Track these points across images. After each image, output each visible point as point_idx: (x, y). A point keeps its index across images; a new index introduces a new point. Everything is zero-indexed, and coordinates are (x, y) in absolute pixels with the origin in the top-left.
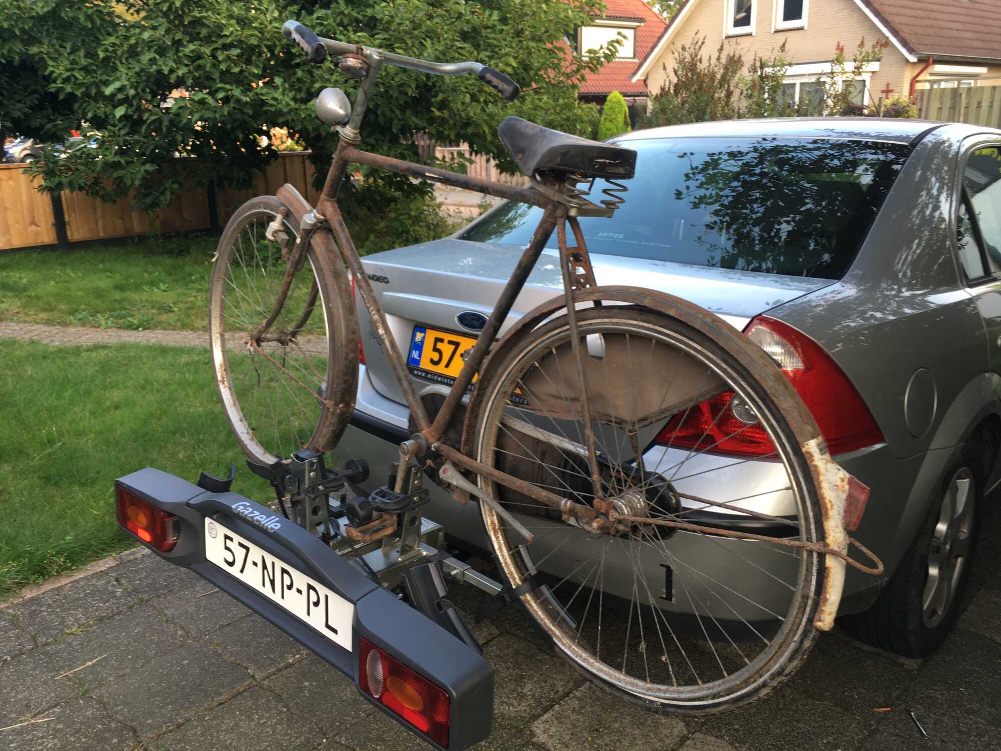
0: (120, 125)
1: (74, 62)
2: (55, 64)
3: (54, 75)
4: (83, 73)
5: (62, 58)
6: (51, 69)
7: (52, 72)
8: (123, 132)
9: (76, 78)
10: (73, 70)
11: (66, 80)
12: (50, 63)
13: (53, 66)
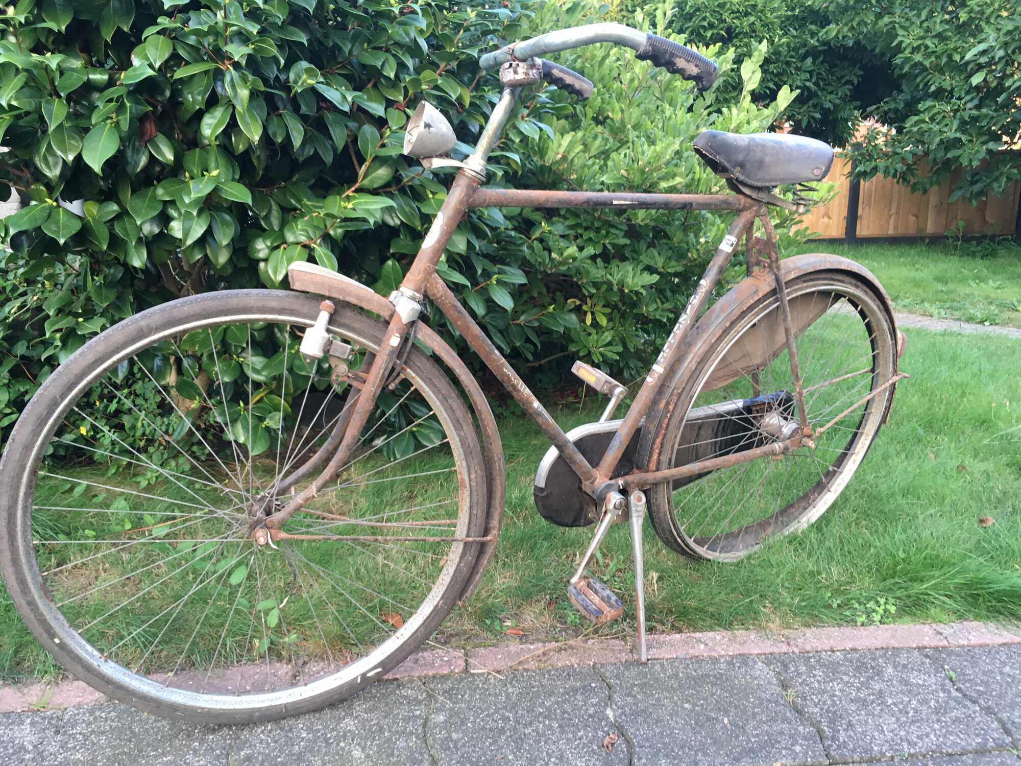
0: (968, 98)
1: (928, 30)
2: (906, 33)
3: (904, 45)
4: (936, 41)
5: (914, 27)
6: (900, 39)
7: (901, 42)
8: (969, 105)
9: (927, 47)
10: (923, 38)
11: (916, 50)
12: (901, 32)
13: (903, 36)
